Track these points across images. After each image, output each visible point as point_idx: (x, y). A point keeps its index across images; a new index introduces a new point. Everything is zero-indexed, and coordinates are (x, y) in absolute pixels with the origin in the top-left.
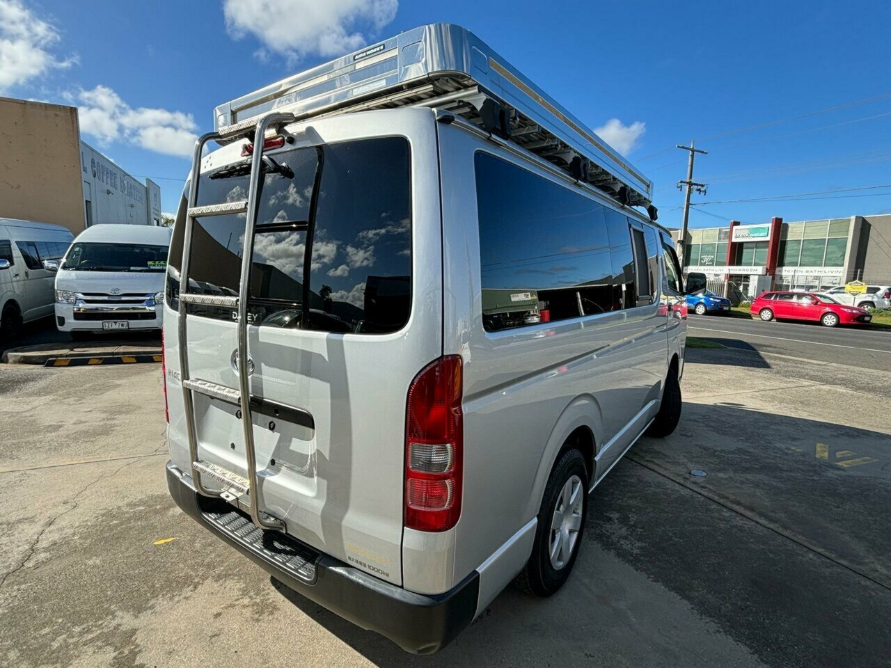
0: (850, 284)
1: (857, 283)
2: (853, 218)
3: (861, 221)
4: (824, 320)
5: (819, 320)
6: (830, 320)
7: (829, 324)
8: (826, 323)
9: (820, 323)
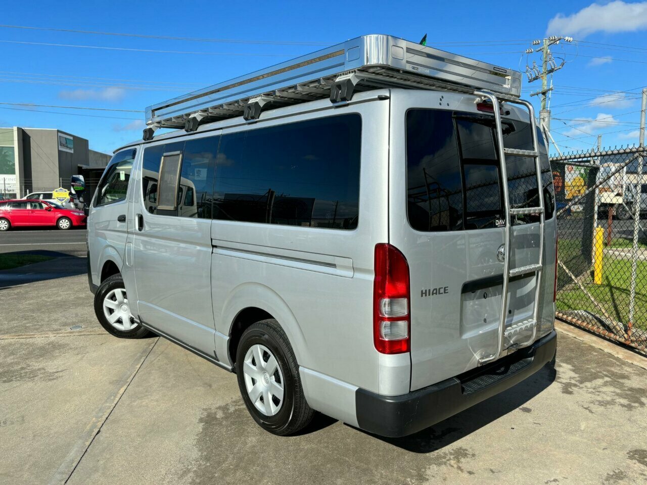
0: (56, 191)
1: (61, 190)
2: (15, 129)
3: (21, 131)
4: (60, 225)
5: (55, 224)
6: (64, 224)
7: (65, 228)
8: (62, 227)
9: (57, 227)
